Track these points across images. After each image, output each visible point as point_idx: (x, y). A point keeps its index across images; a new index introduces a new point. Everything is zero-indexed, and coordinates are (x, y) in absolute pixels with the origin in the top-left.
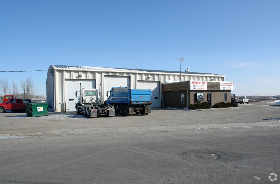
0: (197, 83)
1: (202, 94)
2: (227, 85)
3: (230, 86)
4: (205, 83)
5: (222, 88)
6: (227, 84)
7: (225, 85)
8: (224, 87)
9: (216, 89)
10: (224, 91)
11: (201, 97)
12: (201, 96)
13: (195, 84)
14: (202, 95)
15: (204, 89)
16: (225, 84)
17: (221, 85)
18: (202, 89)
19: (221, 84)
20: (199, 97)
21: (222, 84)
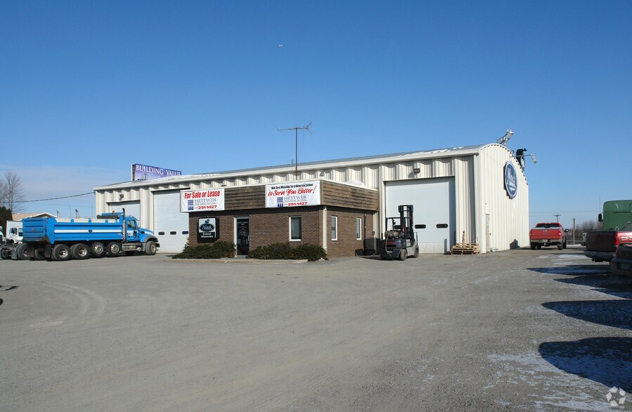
0: (198, 195)
1: (212, 221)
2: (294, 192)
3: (303, 194)
4: (219, 192)
5: (271, 202)
6: (293, 189)
7: (283, 193)
8: (280, 200)
9: (251, 205)
10: (281, 209)
11: (207, 228)
12: (209, 225)
13: (191, 199)
14: (210, 223)
15: (214, 209)
16: (285, 190)
17: (271, 194)
18: (210, 209)
19: (268, 189)
20: (203, 230)
21: (273, 191)
